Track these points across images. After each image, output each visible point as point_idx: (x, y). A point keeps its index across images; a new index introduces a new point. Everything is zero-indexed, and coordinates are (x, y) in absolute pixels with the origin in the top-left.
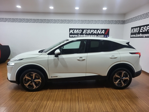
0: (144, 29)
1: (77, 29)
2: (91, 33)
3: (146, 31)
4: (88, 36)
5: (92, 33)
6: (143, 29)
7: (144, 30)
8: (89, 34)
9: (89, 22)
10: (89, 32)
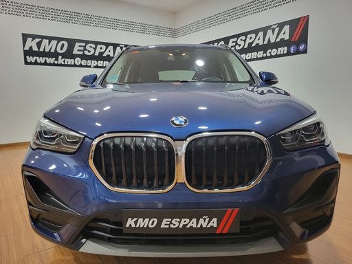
0: (239, 42)
1: (50, 39)
2: (97, 54)
3: (246, 47)
4: (89, 61)
5: (101, 54)
6: (237, 44)
7: (240, 45)
8: (93, 57)
9: (90, 20)
10: (90, 50)
